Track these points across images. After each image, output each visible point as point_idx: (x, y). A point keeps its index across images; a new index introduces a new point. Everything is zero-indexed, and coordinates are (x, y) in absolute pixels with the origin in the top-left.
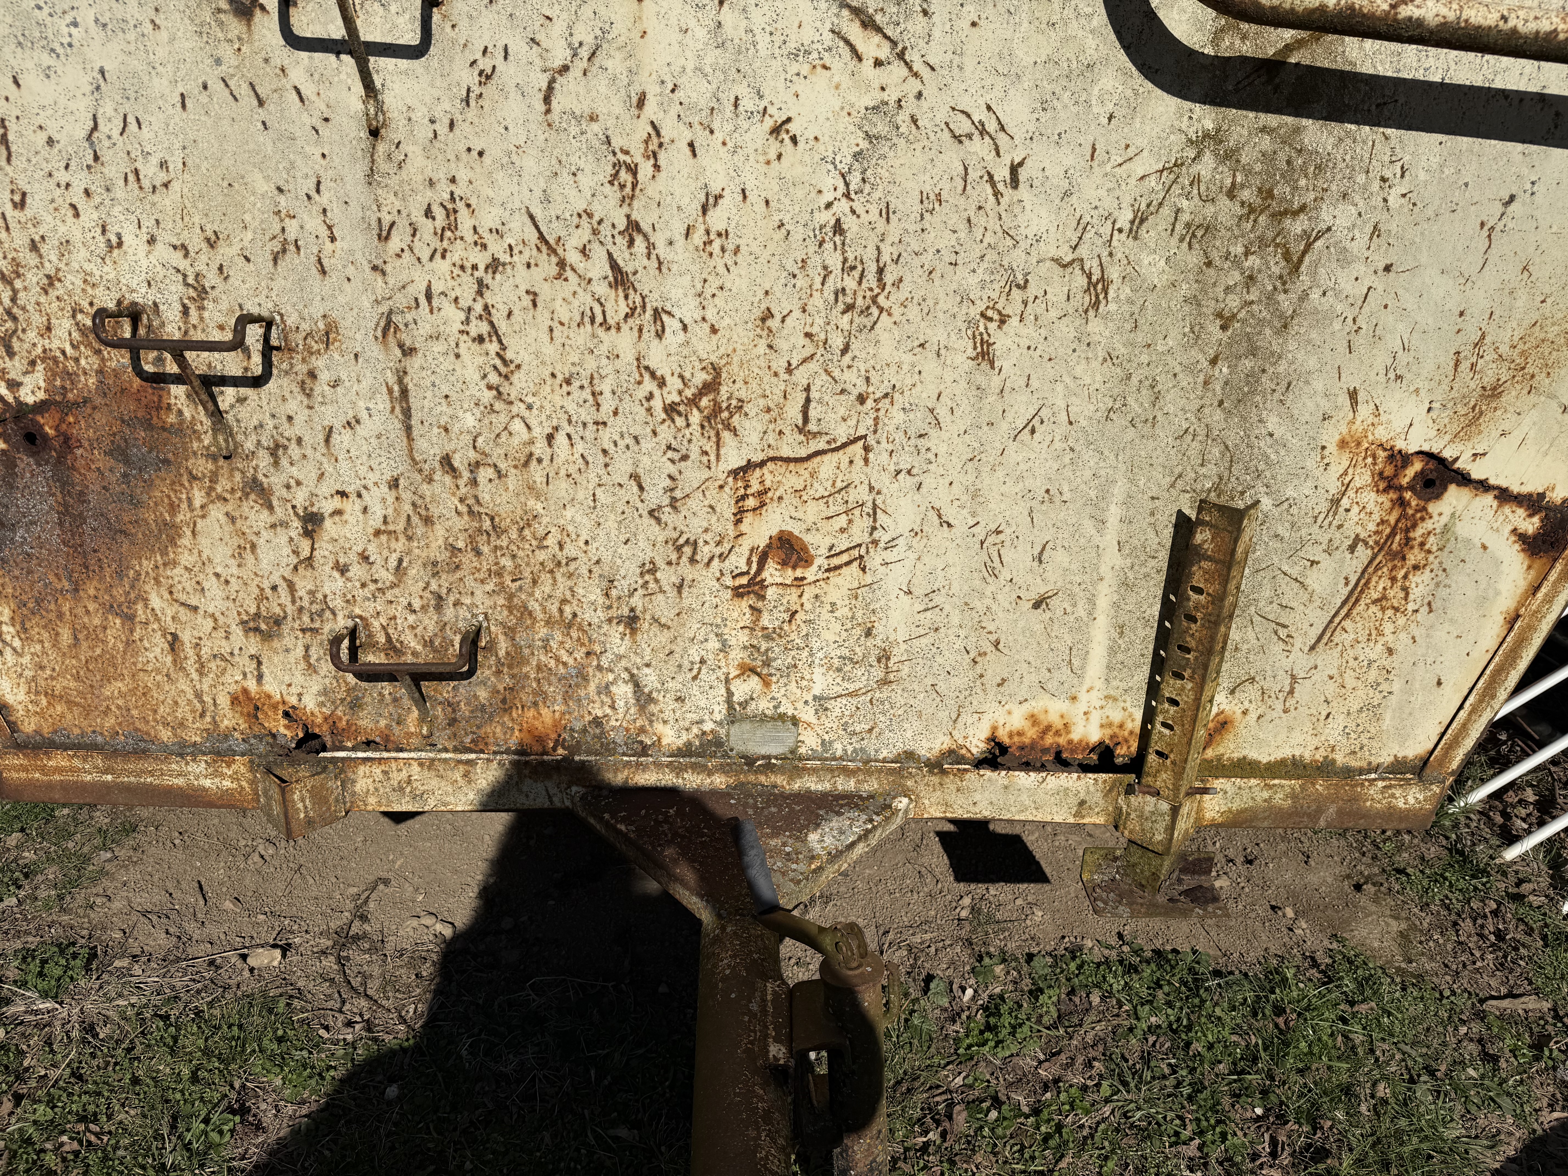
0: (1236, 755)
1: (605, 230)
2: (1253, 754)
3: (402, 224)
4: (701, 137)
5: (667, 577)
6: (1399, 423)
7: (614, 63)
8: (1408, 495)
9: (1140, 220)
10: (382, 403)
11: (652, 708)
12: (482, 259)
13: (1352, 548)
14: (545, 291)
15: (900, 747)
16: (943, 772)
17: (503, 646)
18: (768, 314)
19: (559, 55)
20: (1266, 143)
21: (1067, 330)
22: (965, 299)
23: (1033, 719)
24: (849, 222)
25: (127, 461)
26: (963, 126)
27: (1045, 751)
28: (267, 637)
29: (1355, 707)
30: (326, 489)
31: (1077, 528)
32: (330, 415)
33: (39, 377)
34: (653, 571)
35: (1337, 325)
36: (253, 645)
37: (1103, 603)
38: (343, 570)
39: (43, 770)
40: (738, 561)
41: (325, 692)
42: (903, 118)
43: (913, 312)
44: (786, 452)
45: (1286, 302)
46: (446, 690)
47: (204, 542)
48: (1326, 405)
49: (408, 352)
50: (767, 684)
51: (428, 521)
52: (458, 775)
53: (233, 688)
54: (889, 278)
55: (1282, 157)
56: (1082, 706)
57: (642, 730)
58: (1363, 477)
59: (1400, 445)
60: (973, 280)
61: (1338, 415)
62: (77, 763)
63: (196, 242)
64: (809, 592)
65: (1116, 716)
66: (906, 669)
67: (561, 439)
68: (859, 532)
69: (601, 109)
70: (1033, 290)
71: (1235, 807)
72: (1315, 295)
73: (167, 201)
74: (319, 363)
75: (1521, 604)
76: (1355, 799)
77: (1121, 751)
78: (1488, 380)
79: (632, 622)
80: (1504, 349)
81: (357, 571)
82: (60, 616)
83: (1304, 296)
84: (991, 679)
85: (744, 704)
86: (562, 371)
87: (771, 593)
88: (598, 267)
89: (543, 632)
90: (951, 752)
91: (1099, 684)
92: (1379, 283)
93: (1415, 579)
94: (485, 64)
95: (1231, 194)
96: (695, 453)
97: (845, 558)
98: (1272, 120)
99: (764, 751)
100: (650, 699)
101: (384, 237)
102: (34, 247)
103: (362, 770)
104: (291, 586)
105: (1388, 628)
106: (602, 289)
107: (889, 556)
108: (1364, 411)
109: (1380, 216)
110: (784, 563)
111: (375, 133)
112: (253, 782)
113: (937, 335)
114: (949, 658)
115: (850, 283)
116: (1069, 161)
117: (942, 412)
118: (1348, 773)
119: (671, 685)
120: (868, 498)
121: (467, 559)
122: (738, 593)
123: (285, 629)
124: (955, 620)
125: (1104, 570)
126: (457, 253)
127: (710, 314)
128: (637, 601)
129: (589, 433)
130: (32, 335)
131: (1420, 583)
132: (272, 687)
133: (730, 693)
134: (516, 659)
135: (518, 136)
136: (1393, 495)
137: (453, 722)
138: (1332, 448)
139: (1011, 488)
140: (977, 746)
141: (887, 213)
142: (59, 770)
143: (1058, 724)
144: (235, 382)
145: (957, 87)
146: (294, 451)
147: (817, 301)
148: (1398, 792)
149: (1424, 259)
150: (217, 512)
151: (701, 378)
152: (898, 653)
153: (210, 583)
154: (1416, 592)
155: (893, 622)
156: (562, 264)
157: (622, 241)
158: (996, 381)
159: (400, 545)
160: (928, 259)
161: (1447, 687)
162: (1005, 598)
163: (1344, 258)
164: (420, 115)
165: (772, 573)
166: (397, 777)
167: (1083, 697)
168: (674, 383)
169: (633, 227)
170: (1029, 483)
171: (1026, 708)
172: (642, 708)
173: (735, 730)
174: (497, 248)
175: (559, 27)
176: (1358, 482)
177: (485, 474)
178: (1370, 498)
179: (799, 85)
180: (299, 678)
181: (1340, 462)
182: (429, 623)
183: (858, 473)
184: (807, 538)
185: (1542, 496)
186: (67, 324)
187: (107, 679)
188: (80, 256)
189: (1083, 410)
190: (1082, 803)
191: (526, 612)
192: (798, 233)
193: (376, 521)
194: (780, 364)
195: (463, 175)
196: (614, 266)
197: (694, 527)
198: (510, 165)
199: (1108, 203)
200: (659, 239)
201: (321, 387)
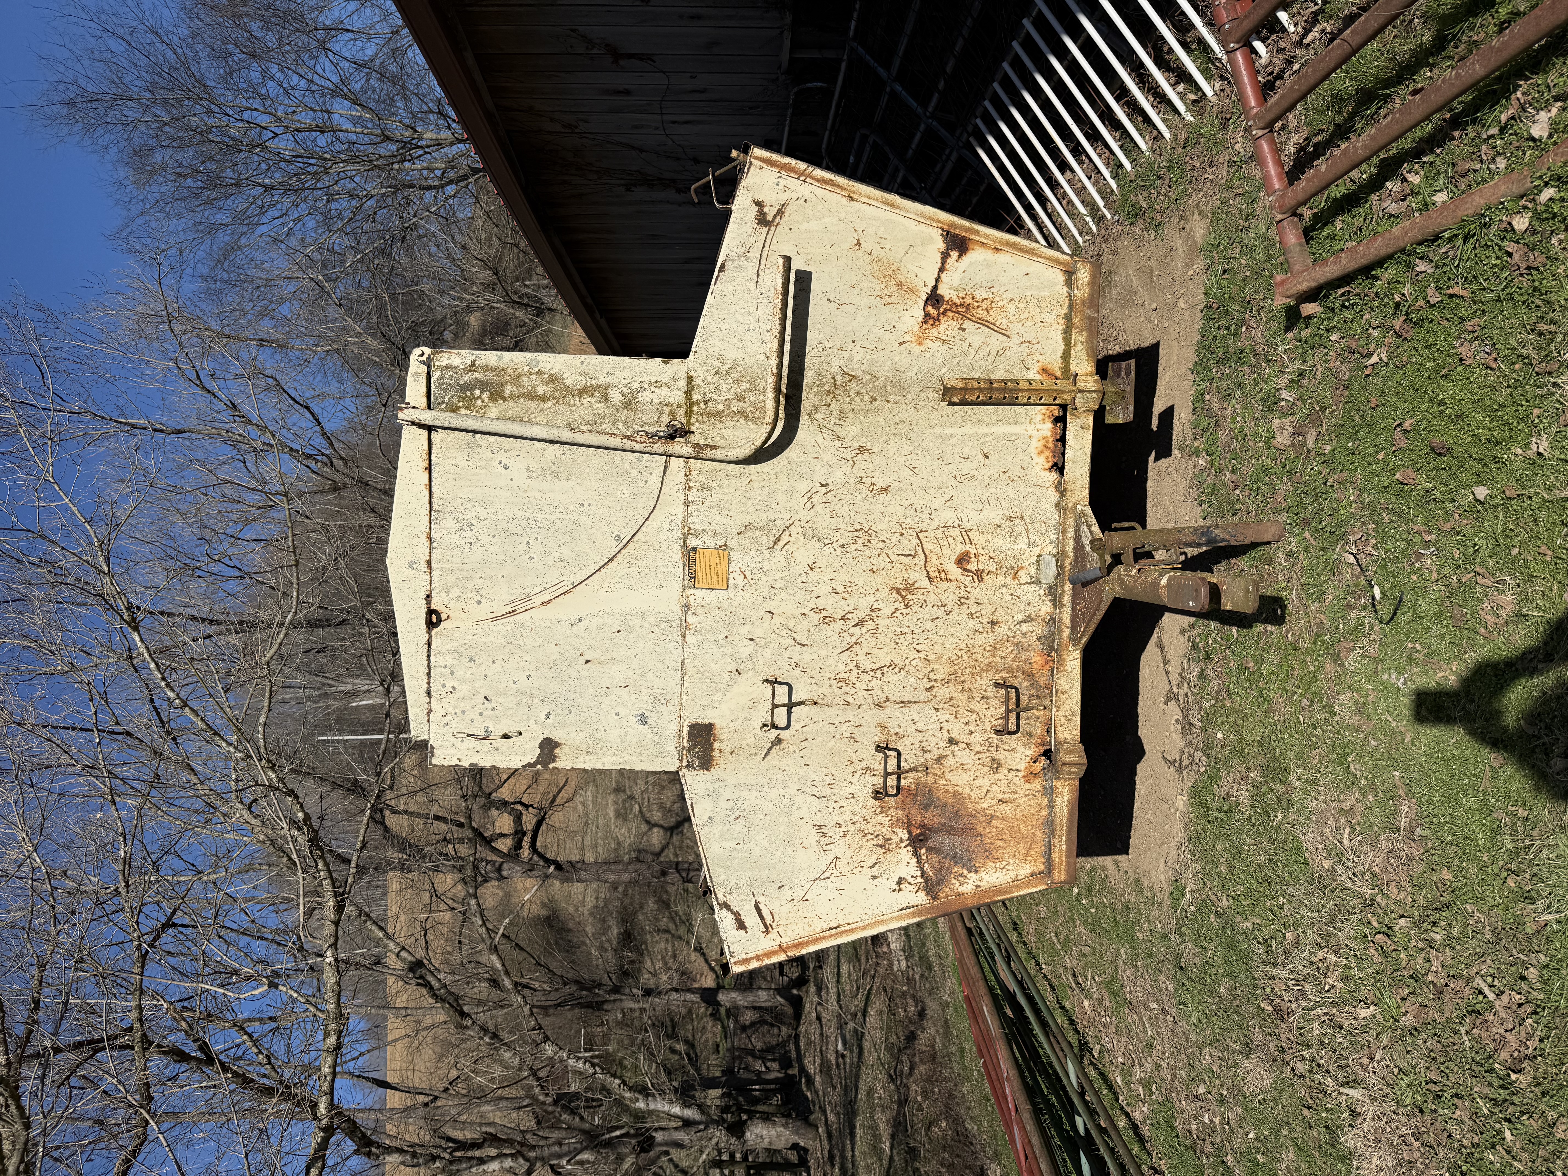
0: (1060, 361)
1: (844, 628)
2: (1060, 353)
3: (844, 697)
4: (814, 594)
5: (974, 609)
6: (912, 322)
7: (792, 623)
8: (942, 310)
9: (838, 438)
10: (906, 710)
11: (1033, 616)
12: (855, 671)
13: (963, 330)
14: (866, 650)
15: (1054, 510)
16: (1065, 490)
17: (1004, 674)
18: (872, 570)
19: (790, 641)
20: (812, 396)
21: (877, 460)
22: (865, 499)
23: (1040, 453)
24: (840, 543)
25: (930, 805)
26: (809, 504)
27: (1056, 446)
28: (1000, 765)
29: (1038, 310)
30: (939, 734)
31: (954, 445)
32: (911, 730)
33: (898, 831)
34: (972, 614)
35: (874, 356)
36: (1003, 770)
37: (986, 430)
38: (971, 732)
39: (1060, 864)
40: (967, 580)
41: (1024, 746)
42: (807, 525)
43: (870, 518)
44: (923, 562)
45: (866, 378)
46: (1024, 699)
47: (960, 783)
48: (905, 354)
49: (888, 700)
50: (1022, 568)
51: (951, 699)
52: (1063, 697)
53: (1022, 781)
54: (859, 527)
55: (816, 389)
56: (1035, 433)
57: (1043, 620)
58: (934, 332)
59: (921, 319)
60: (859, 497)
61: (909, 348)
62: (1057, 849)
63: (851, 768)
64: (980, 551)
65: (1040, 417)
66: (1015, 510)
67: (918, 647)
68: (956, 532)
69: (806, 628)
70: (863, 475)
71: (1085, 357)
72: (863, 367)
73: (838, 775)
74: (892, 731)
75: (990, 248)
76: (1083, 303)
77: (1056, 413)
78: (894, 288)
79: (993, 623)
80: (883, 286)
81: (972, 727)
82: (992, 843)
83: (864, 371)
84: (1021, 473)
85: (1032, 577)
86: (893, 645)
87: (981, 567)
88: (857, 631)
89: (998, 659)
90: (1056, 487)
91: (1024, 427)
92: (858, 344)
93: (978, 298)
94: (794, 665)
95: (829, 406)
96: (924, 597)
97: (966, 537)
98: (804, 394)
99: (1054, 569)
100: (1029, 616)
101: (849, 704)
102: (854, 823)
103: (1059, 735)
104: (978, 753)
105: (1000, 304)
106: (864, 630)
107: (965, 519)
108: (907, 338)
109: (835, 349)
110: (968, 562)
111: (815, 703)
112: (1066, 780)
113: (879, 508)
114: (1011, 491)
115: (860, 541)
116: (819, 466)
117: (907, 503)
118: (1070, 306)
119: (1022, 608)
120: (941, 530)
121: (967, 686)
122: (981, 580)
123: (996, 757)
124: (994, 490)
125: (972, 431)
126: (853, 679)
127: (872, 591)
128: (985, 621)
129: (916, 637)
130: (884, 830)
131: (980, 295)
132: (1022, 767)
133: (1026, 583)
134: (1010, 670)
135: (815, 656)
136: (941, 317)
137: (1038, 697)
138: (922, 348)
139: (937, 474)
140: (1054, 476)
141: (837, 529)
142: (1060, 858)
143: (1043, 442)
144: (899, 761)
145: (797, 508)
146: (925, 744)
147: (866, 553)
148: (1080, 282)
149: (850, 328)
150: (948, 776)
151: (895, 595)
152: (1008, 513)
153: (978, 783)
154: (984, 295)
155: (995, 517)
156: (856, 643)
157: (848, 622)
158: (896, 484)
159: (961, 710)
160: (852, 514)
161: (1028, 270)
162: (984, 471)
163: (850, 359)
164: (809, 688)
165: (972, 567)
166: (1063, 721)
167: (1029, 433)
168: (897, 605)
169: (843, 618)
170: (935, 467)
171: (1035, 457)
172: (1033, 620)
173: (1043, 581)
174: (851, 665)
175: (782, 640)
176: (936, 334)
177: (932, 676)
178: (942, 327)
179: (797, 562)
180: (1019, 755)
181: (928, 343)
182: (994, 702)
183: (931, 535)
184: (958, 553)
185: (942, 253)
186: (880, 817)
187: (1019, 831)
188: (857, 808)
189: (906, 449)
190: (1082, 427)
191: (989, 664)
192: (845, 561)
193: (952, 718)
194: (889, 566)
195: (828, 675)
196: (856, 625)
197: (954, 598)
198: (824, 659)
199: (833, 450)
200: (847, 609)
201: (901, 732)
